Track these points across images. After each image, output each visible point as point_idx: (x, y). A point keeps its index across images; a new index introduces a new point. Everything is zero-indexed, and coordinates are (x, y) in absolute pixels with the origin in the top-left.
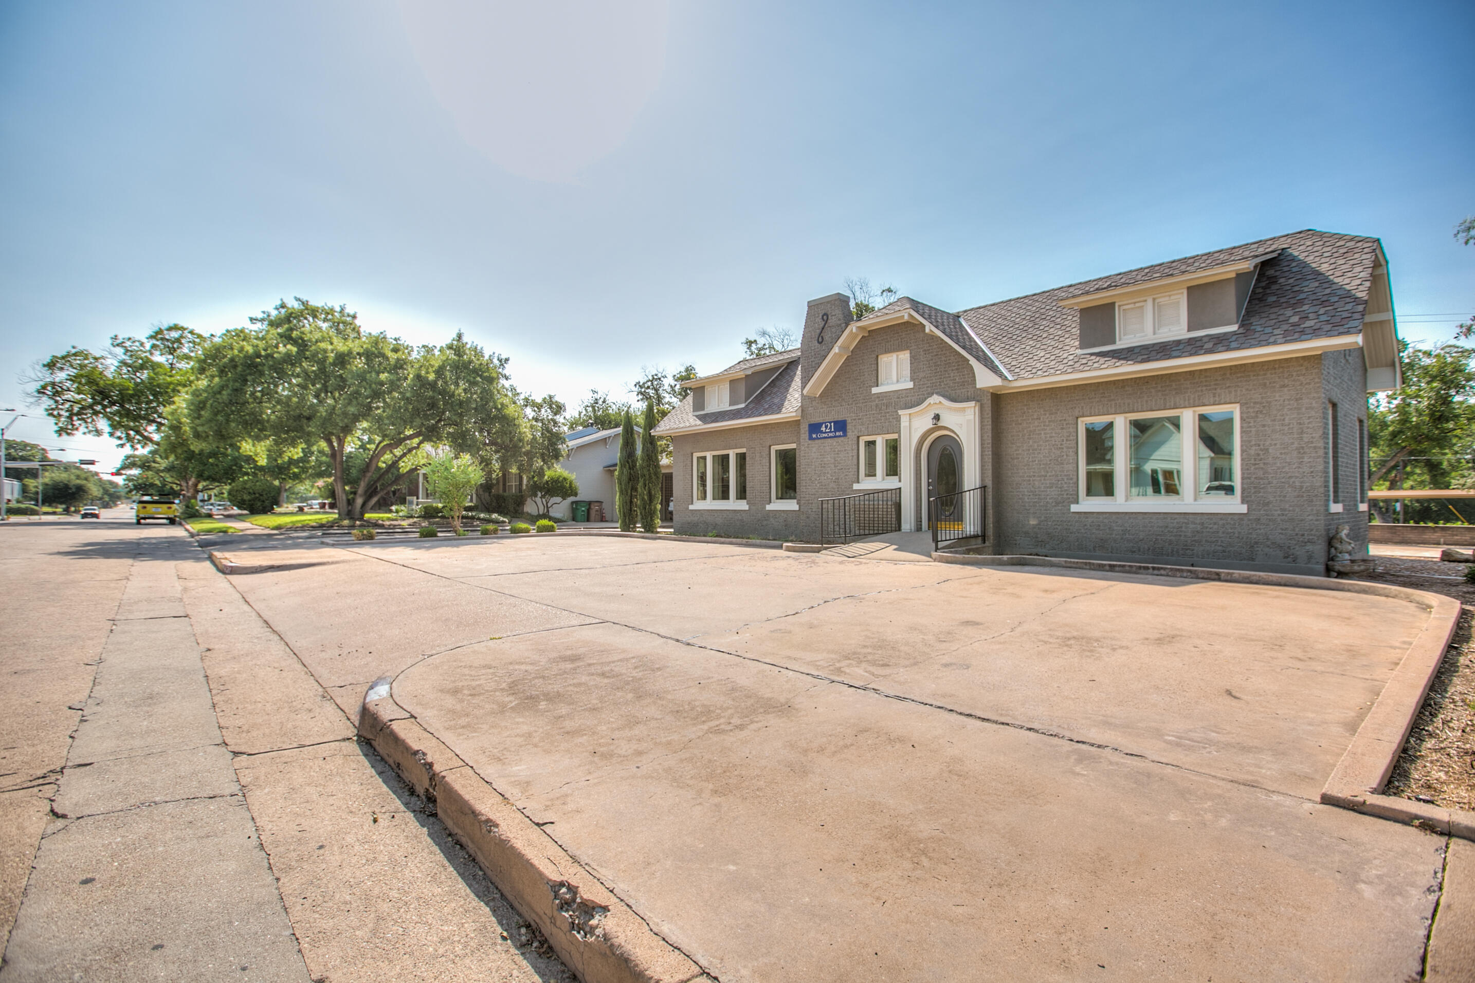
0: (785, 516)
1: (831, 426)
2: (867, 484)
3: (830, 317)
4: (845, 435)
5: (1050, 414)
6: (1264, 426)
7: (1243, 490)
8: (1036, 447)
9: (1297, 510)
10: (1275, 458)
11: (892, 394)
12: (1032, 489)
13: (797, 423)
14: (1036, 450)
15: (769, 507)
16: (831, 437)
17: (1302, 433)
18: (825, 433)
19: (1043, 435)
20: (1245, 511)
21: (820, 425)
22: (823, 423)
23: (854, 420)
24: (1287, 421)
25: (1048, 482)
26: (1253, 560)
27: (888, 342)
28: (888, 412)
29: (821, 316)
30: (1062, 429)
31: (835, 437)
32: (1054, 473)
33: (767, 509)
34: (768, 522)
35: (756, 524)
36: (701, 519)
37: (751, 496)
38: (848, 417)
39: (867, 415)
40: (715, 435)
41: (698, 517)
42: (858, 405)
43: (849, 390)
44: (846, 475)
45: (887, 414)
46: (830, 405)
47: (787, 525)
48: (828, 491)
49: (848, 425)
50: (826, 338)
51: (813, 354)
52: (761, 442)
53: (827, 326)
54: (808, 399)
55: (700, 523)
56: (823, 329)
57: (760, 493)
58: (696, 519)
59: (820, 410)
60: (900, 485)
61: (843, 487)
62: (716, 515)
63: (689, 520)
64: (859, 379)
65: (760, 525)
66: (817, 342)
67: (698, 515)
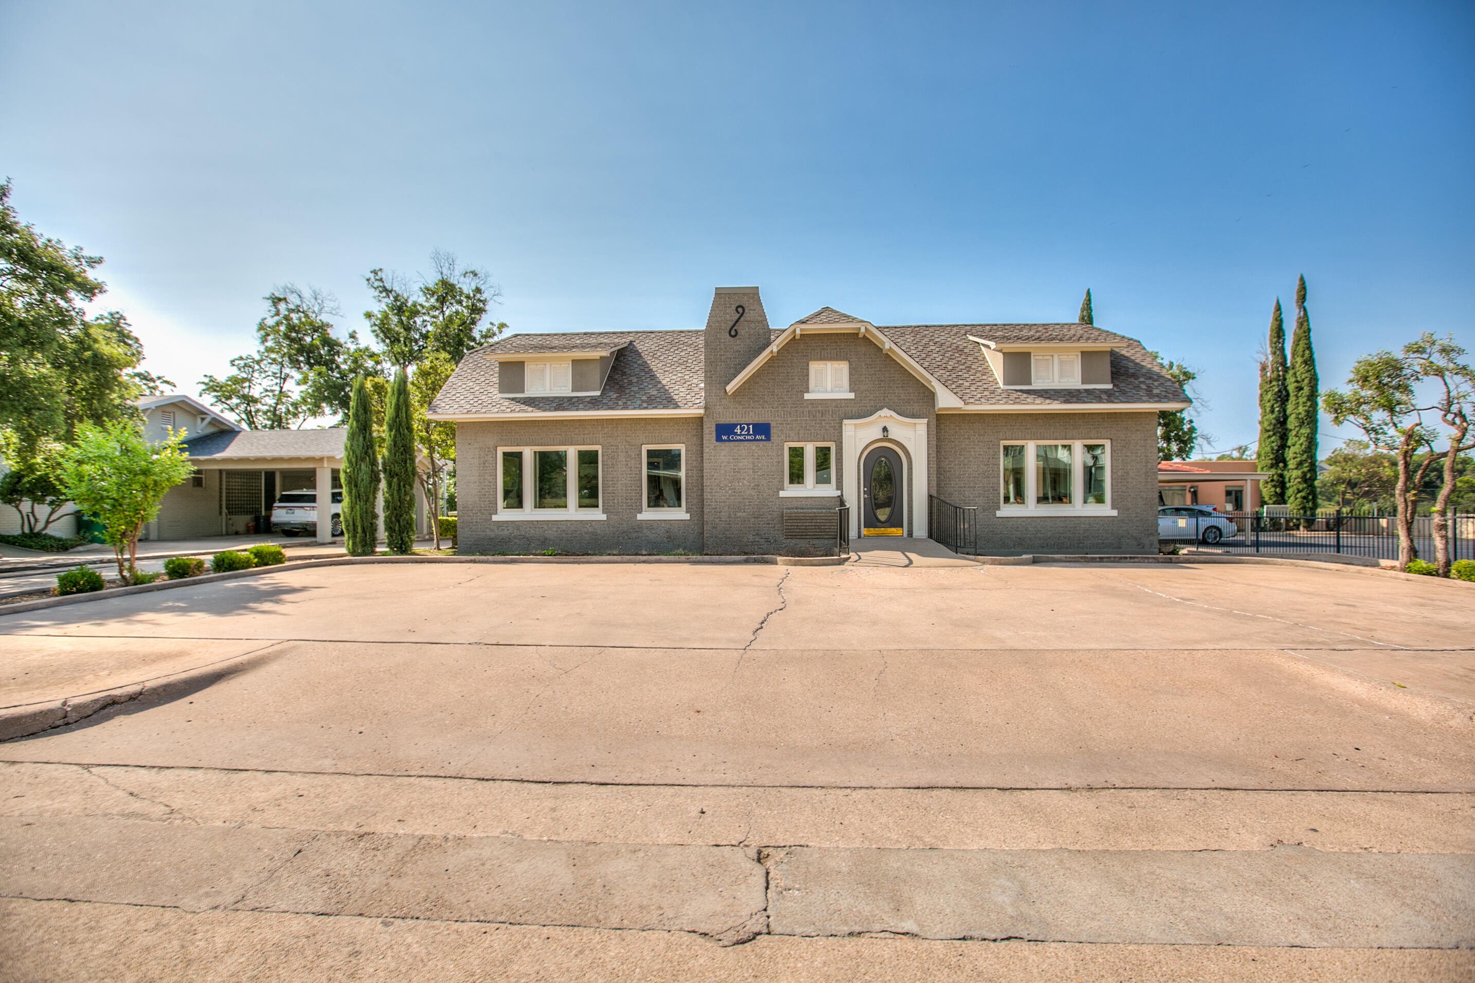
0: (668, 526)
1: (748, 429)
2: (791, 491)
3: (746, 310)
4: (768, 438)
5: (979, 435)
6: (1126, 456)
7: (1113, 500)
8: (966, 462)
9: (1145, 513)
10: (1132, 478)
11: (829, 402)
12: (963, 498)
13: (700, 420)
14: (966, 465)
15: (640, 517)
16: (748, 440)
17: (1147, 462)
18: (740, 435)
19: (972, 453)
20: (1116, 515)
21: (735, 425)
22: (737, 424)
23: (781, 424)
24: (1139, 454)
25: (977, 492)
26: (1120, 548)
27: (824, 349)
28: (824, 420)
29: (734, 307)
30: (989, 448)
31: (754, 440)
32: (981, 485)
33: (638, 519)
34: (641, 534)
35: (618, 537)
36: (516, 533)
37: (611, 504)
38: (772, 421)
39: (797, 420)
40: (543, 426)
41: (510, 531)
42: (785, 409)
43: (774, 392)
44: (769, 482)
45: (823, 422)
46: (747, 406)
47: (669, 537)
48: (744, 499)
49: (772, 429)
50: (742, 332)
51: (723, 347)
52: (628, 439)
53: (742, 319)
54: (715, 396)
55: (515, 537)
56: (737, 321)
57: (626, 500)
58: (506, 532)
59: (734, 408)
60: (839, 493)
61: (765, 494)
62: (546, 527)
63: (492, 535)
64: (786, 382)
65: (626, 537)
66: (728, 334)
67: (510, 528)
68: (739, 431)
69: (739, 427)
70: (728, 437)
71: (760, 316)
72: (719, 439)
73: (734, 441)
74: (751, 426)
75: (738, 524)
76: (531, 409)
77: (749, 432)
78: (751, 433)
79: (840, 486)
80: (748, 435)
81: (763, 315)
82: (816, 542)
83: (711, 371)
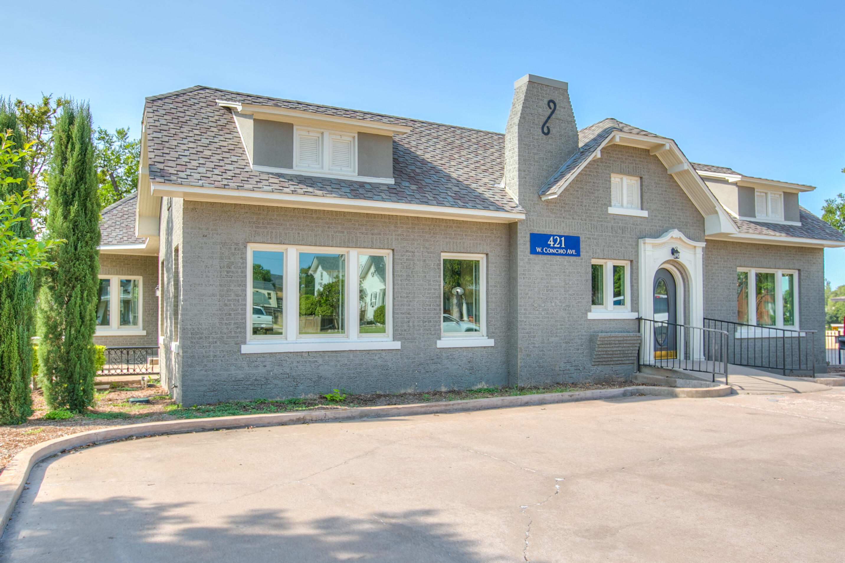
0: (470, 355)
1: (561, 241)
2: (595, 313)
3: (557, 107)
4: (578, 254)
6: (808, 285)
7: (801, 322)
8: (716, 286)
9: (819, 333)
11: (625, 218)
13: (512, 227)
14: (716, 289)
15: (440, 344)
16: (562, 255)
17: (819, 290)
18: (554, 248)
19: (720, 277)
21: (548, 237)
22: (551, 235)
23: (589, 238)
24: (815, 283)
27: (623, 162)
28: (624, 237)
29: (546, 101)
30: (730, 274)
31: (566, 255)
33: (439, 346)
34: (440, 366)
35: (414, 371)
36: (277, 370)
37: (406, 327)
38: (581, 234)
39: (602, 235)
40: (318, 218)
41: (268, 368)
42: (593, 222)
43: (582, 202)
44: (579, 302)
45: (623, 239)
46: (558, 215)
47: (472, 368)
48: (556, 321)
49: (581, 243)
50: (553, 131)
51: (536, 144)
52: (427, 244)
53: (554, 116)
54: (529, 200)
55: (275, 377)
56: (549, 118)
57: (424, 322)
58: (261, 370)
59: (547, 216)
60: (634, 315)
61: (575, 316)
62: (320, 361)
63: (240, 374)
64: (593, 193)
65: (423, 371)
66: (540, 131)
67: (267, 363)
68: (552, 243)
69: (552, 238)
70: (542, 250)
71: (569, 116)
72: (533, 251)
73: (548, 254)
74: (563, 239)
75: (550, 350)
76: (320, 193)
77: (561, 245)
78: (563, 246)
79: (635, 307)
80: (560, 248)
81: (571, 115)
82: (618, 368)
83: (524, 171)
